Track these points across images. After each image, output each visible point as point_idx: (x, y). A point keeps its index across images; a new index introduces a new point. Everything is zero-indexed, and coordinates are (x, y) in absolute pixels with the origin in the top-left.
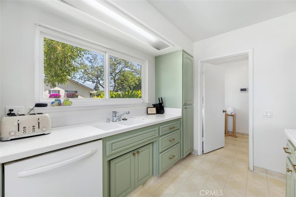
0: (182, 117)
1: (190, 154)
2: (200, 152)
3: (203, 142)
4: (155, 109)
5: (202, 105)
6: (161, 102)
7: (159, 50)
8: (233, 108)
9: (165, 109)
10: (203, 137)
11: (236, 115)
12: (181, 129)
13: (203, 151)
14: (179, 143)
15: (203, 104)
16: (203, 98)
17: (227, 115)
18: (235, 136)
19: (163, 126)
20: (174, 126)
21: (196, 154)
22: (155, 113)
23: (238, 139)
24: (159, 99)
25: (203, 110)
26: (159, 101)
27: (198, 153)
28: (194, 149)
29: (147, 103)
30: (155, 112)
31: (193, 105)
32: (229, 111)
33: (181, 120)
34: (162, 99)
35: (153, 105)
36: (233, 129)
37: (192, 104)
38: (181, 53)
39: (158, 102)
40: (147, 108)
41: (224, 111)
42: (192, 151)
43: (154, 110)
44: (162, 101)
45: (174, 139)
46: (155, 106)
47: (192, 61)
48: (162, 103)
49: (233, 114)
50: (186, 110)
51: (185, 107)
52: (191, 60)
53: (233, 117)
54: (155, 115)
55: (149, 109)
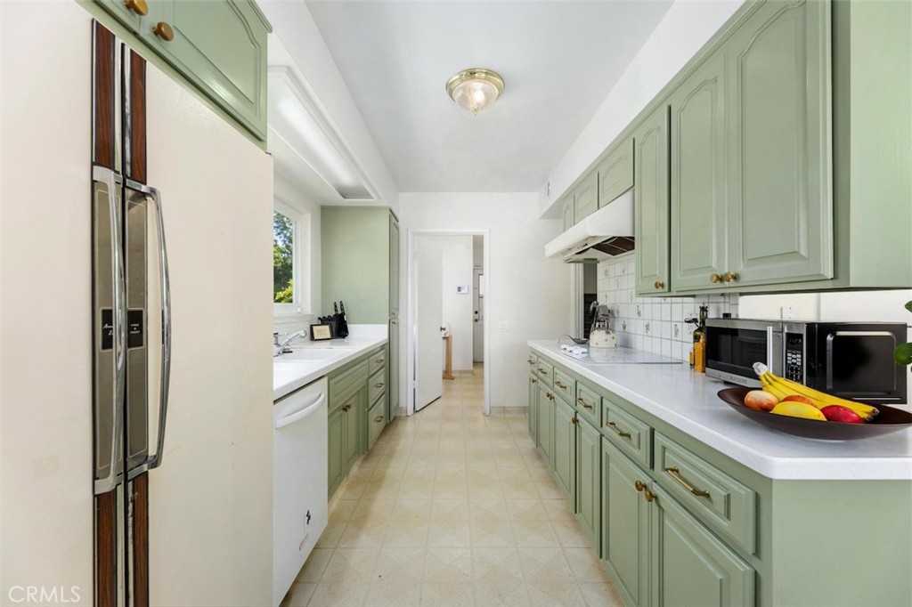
0: (388, 342)
2: (410, 409)
3: (414, 390)
4: (326, 328)
5: (413, 317)
6: (340, 312)
7: (344, 198)
9: (350, 327)
10: (415, 379)
11: (451, 336)
12: (388, 364)
13: (415, 408)
16: (415, 303)
18: (451, 376)
21: (403, 414)
22: (329, 337)
23: (455, 380)
24: (336, 306)
25: (415, 328)
26: (336, 310)
27: (408, 412)
28: (401, 406)
29: (310, 316)
30: (328, 335)
31: (399, 317)
33: (387, 348)
34: (342, 305)
35: (319, 318)
36: (446, 365)
39: (332, 313)
40: (311, 326)
41: (441, 329)
42: (399, 412)
43: (324, 331)
44: (342, 309)
45: (382, 384)
46: (324, 321)
47: (398, 231)
48: (343, 314)
49: (447, 335)
50: (393, 325)
51: (394, 320)
53: (448, 340)
54: (328, 343)
55: (314, 327)
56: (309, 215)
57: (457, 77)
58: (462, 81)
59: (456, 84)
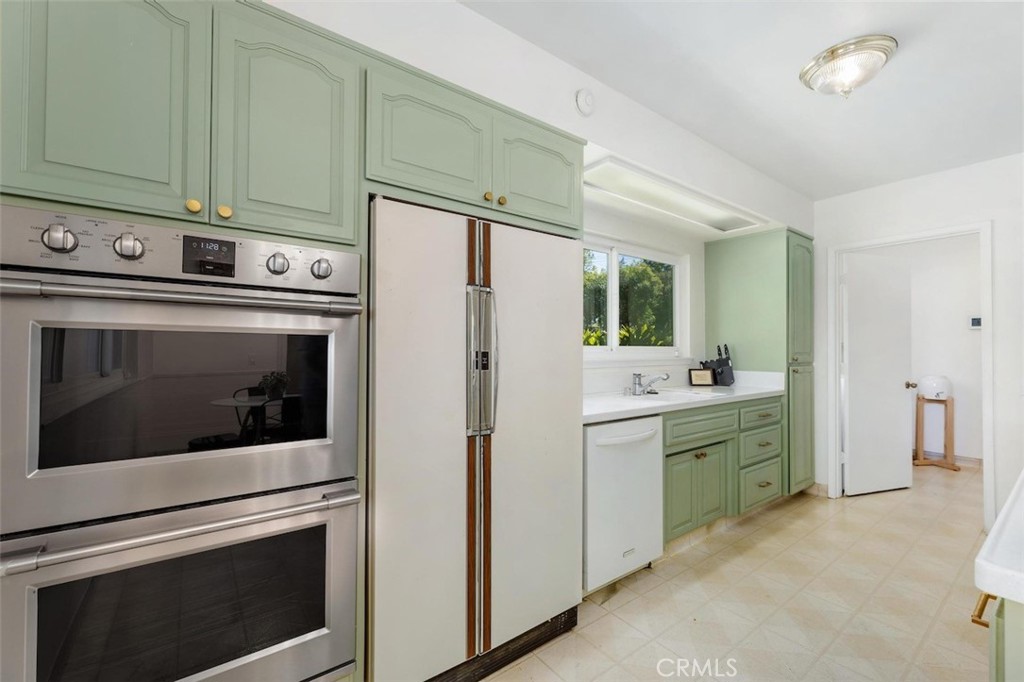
0: (786, 393)
1: (802, 494)
2: (834, 491)
3: (843, 465)
4: (707, 373)
5: (840, 366)
6: (724, 356)
7: (723, 231)
8: (945, 377)
9: (737, 374)
10: (843, 451)
11: (953, 400)
12: (785, 422)
13: (843, 491)
14: (777, 456)
15: (843, 361)
16: (843, 347)
17: (921, 400)
18: (953, 465)
19: (748, 409)
20: (769, 412)
21: (822, 494)
22: (711, 383)
23: (962, 474)
24: (719, 350)
25: (842, 380)
26: (720, 354)
27: (829, 491)
28: (817, 481)
29: (688, 359)
30: (709, 381)
31: (814, 364)
32: (930, 387)
33: (785, 400)
34: (726, 349)
35: (701, 363)
36: (945, 446)
37: (810, 363)
38: (784, 235)
39: (716, 357)
40: (690, 370)
41: (908, 385)
42: (810, 487)
43: (706, 376)
44: (727, 353)
45: (768, 444)
46: (705, 366)
47: (810, 252)
48: (728, 358)
49: (942, 398)
50: (797, 375)
51: (795, 368)
52: (808, 249)
53: (946, 406)
54: (710, 389)
55: (692, 372)
56: (688, 256)
57: (813, 63)
58: (819, 66)
59: (811, 72)
